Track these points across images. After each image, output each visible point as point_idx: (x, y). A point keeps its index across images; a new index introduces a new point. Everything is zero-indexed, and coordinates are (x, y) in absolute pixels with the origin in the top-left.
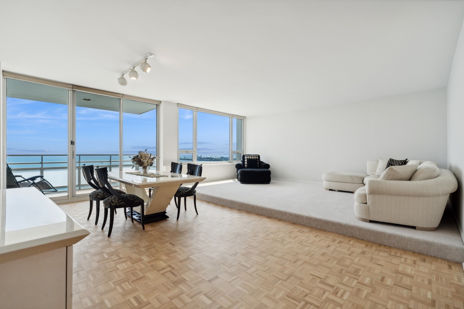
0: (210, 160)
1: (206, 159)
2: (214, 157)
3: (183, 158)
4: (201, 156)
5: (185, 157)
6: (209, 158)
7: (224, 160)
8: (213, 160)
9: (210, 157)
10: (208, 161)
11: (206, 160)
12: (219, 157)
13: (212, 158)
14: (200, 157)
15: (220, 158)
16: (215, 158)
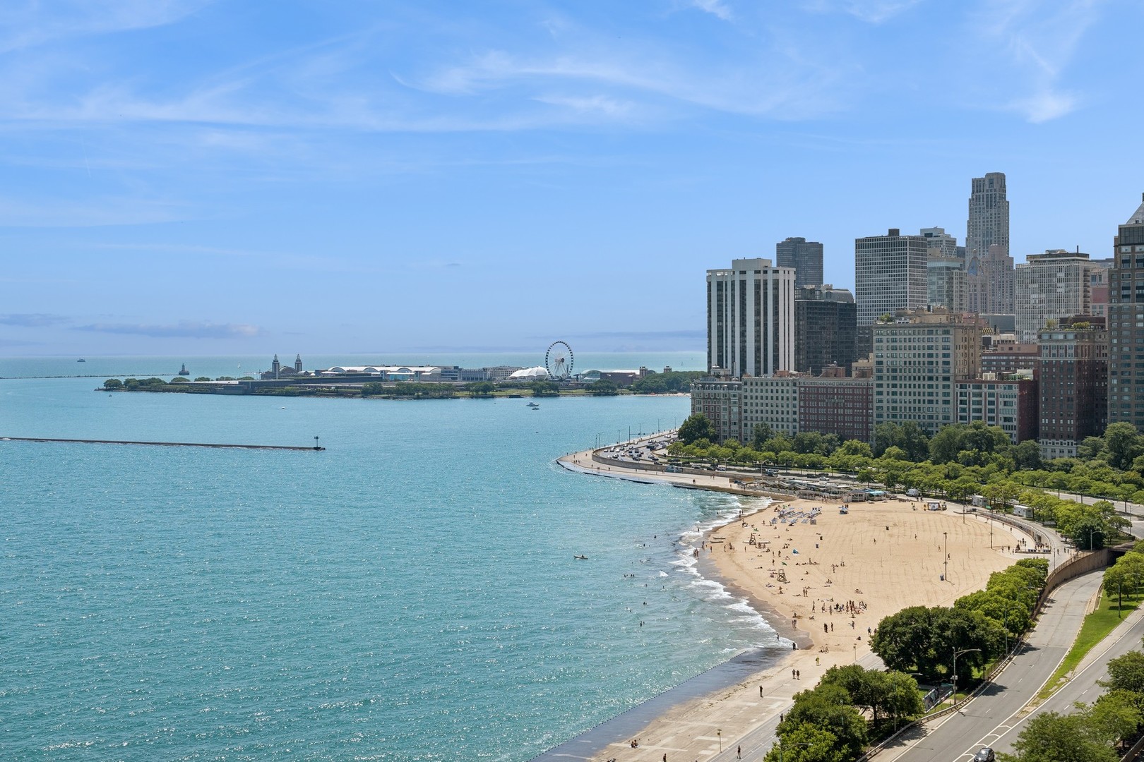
0: (365, 394)
1: (333, 386)
2: (393, 370)
3: (168, 380)
4: (299, 363)
5: (183, 373)
6: (353, 377)
7: (467, 388)
8: (389, 391)
9: (361, 369)
10: (353, 395)
11: (338, 394)
12: (428, 370)
13: (379, 378)
14: (288, 370)
15: (433, 376)
16: (396, 378)
